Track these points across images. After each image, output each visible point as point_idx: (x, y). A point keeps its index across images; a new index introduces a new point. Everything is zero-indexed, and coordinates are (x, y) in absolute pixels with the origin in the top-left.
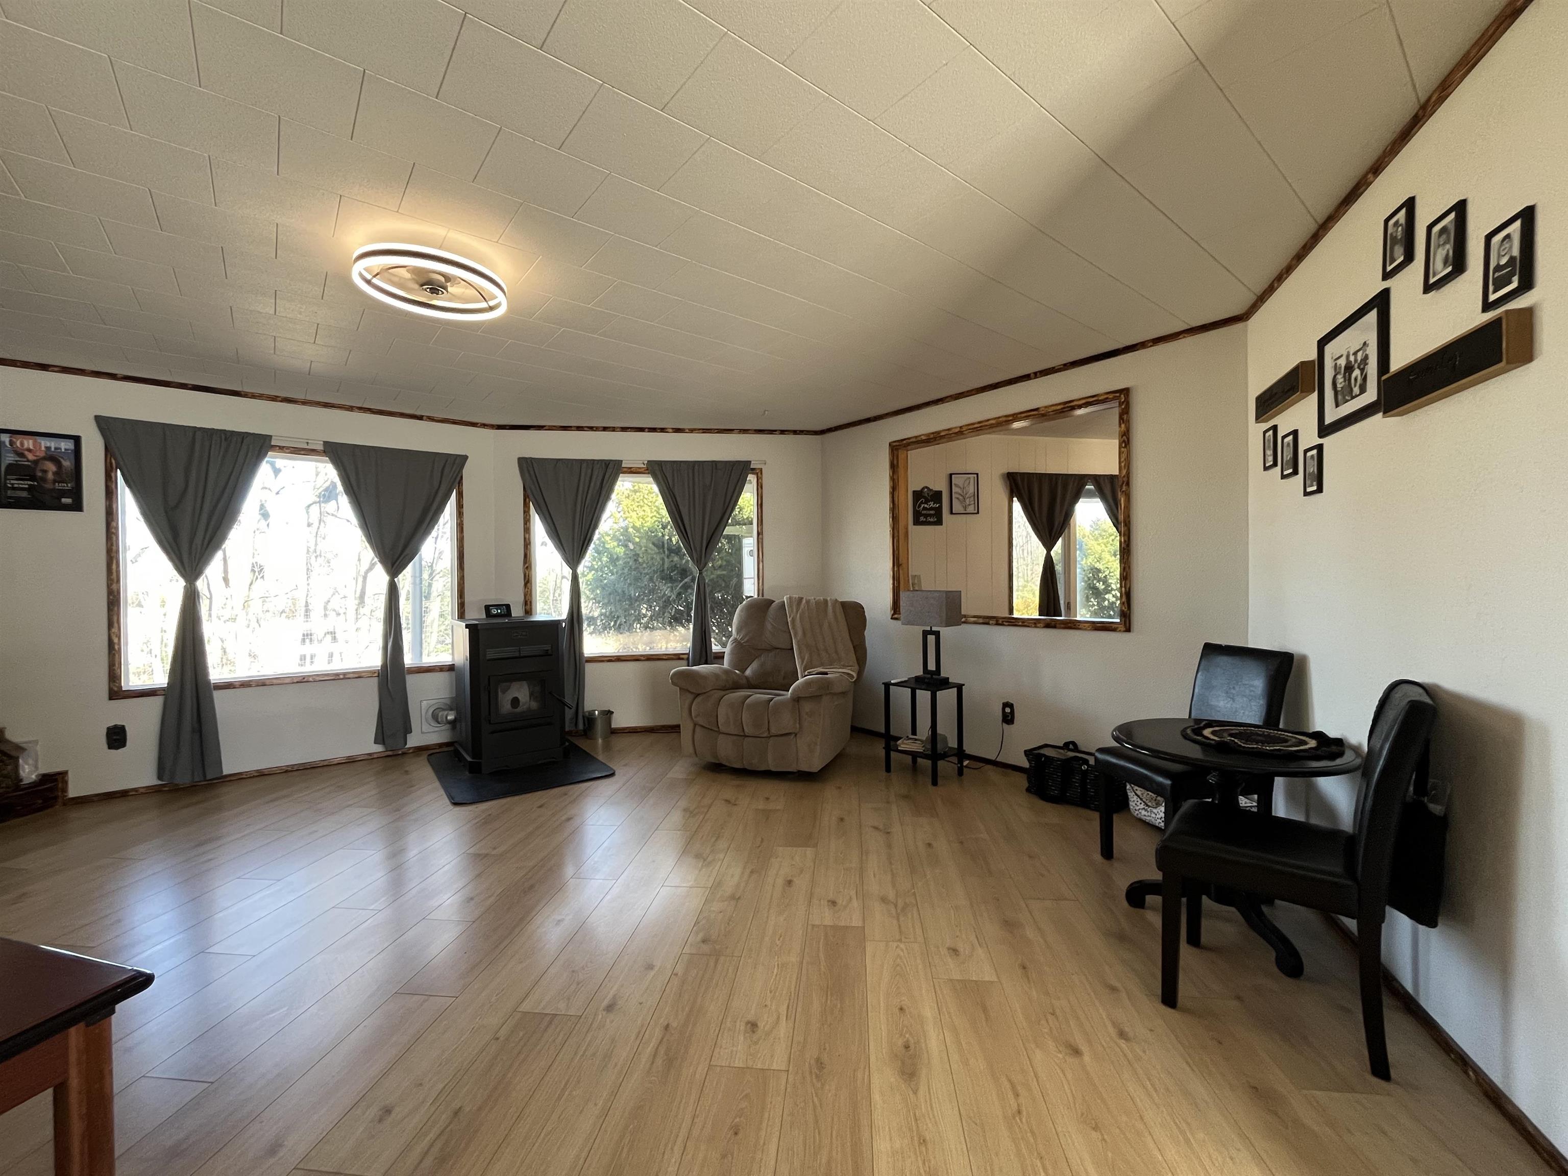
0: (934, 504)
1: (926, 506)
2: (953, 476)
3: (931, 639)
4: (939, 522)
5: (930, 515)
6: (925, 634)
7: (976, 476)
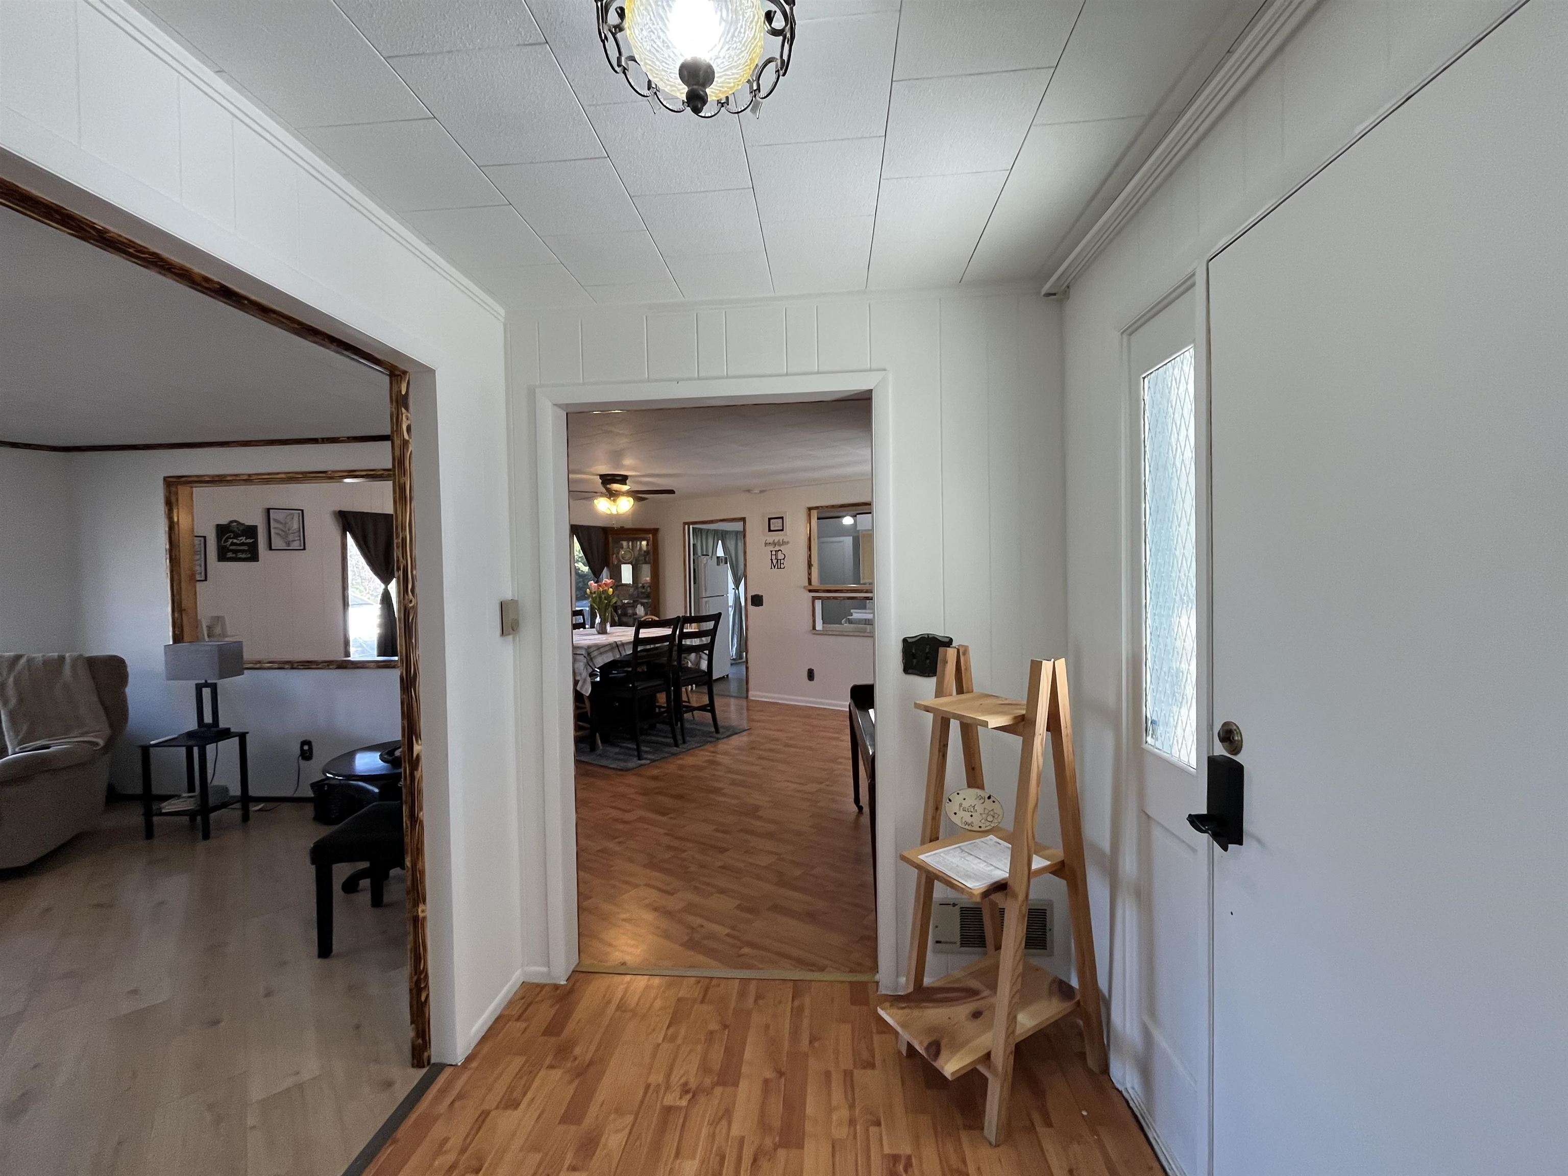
0: (246, 539)
1: (235, 541)
2: (271, 511)
3: (206, 692)
4: (254, 557)
5: (242, 551)
6: (199, 688)
7: (300, 512)
